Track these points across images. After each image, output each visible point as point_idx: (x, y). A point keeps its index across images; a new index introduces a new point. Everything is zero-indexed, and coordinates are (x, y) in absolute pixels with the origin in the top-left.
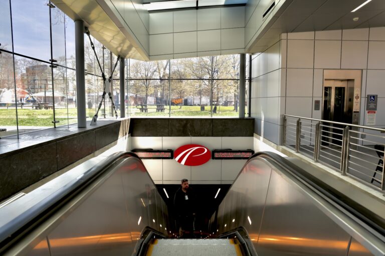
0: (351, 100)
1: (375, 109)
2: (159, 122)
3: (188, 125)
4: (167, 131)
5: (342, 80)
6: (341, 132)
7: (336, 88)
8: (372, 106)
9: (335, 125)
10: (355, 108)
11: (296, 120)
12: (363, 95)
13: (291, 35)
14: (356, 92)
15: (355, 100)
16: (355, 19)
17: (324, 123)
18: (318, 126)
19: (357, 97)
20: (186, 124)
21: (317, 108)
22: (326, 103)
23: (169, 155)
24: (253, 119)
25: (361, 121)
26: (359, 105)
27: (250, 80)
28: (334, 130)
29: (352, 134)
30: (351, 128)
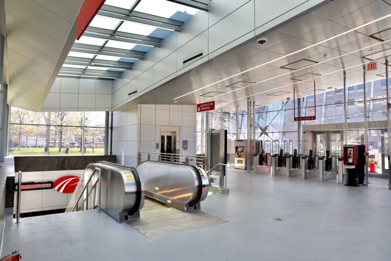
0: (175, 143)
1: (187, 148)
2: (40, 160)
3: (66, 161)
4: (47, 166)
5: (170, 132)
6: (170, 158)
7: (167, 136)
8: (185, 146)
9: (167, 155)
10: (177, 148)
11: (147, 154)
12: (181, 140)
13: (143, 106)
14: (177, 139)
15: (177, 143)
16: (175, 102)
17: (162, 155)
18: (159, 156)
19: (178, 142)
20: (64, 160)
21: (157, 147)
22: (163, 145)
23: (50, 185)
24: (115, 156)
25: (180, 153)
26: (179, 146)
27: (112, 128)
28: (167, 158)
29: (175, 158)
30: (175, 156)
